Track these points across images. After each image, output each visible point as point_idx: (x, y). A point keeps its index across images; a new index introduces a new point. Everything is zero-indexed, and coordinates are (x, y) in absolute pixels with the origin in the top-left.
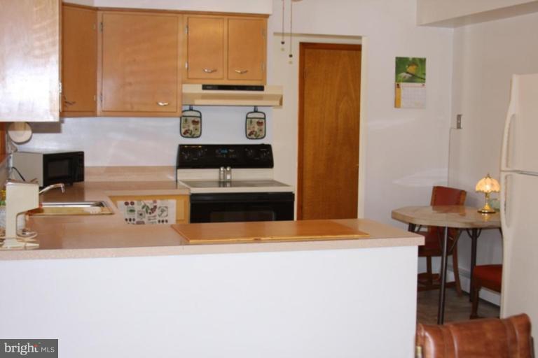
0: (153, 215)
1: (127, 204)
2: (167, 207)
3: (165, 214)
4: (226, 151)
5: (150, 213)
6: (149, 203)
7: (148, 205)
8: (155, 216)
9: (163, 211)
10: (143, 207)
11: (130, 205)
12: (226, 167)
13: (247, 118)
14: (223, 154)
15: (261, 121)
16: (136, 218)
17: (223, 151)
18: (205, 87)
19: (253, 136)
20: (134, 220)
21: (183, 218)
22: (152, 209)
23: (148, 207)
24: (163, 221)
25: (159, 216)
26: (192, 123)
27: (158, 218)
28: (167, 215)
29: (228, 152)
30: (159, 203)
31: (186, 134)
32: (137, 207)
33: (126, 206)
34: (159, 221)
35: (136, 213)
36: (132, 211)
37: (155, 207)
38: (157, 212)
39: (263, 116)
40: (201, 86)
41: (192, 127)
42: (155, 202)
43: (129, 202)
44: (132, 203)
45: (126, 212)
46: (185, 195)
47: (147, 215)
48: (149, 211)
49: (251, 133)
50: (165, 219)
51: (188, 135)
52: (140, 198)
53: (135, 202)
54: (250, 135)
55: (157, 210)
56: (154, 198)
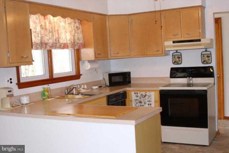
0: (145, 98)
1: (135, 93)
2: (151, 95)
3: (150, 98)
4: (191, 70)
5: (144, 98)
6: (144, 93)
7: (143, 94)
8: (146, 99)
9: (149, 97)
10: (141, 95)
11: (136, 94)
12: (189, 77)
13: (202, 54)
14: (189, 71)
15: (209, 55)
16: (139, 99)
17: (189, 70)
18: (174, 42)
19: (205, 63)
20: (138, 100)
21: (158, 100)
22: (144, 96)
23: (143, 95)
24: (149, 101)
25: (148, 99)
26: (177, 58)
27: (147, 100)
28: (151, 99)
29: (192, 70)
30: (147, 93)
31: (174, 63)
32: (139, 95)
33: (135, 94)
34: (148, 101)
35: (139, 97)
36: (137, 96)
37: (146, 95)
38: (147, 97)
39: (210, 53)
40: (172, 42)
41: (177, 60)
42: (146, 93)
43: (136, 92)
44: (137, 93)
45: (135, 97)
46: (158, 90)
47: (143, 98)
48: (143, 97)
49: (204, 61)
50: (150, 100)
51: (176, 63)
52: (140, 91)
53: (138, 93)
54: (203, 62)
55: (147, 96)
56: (146, 91)
